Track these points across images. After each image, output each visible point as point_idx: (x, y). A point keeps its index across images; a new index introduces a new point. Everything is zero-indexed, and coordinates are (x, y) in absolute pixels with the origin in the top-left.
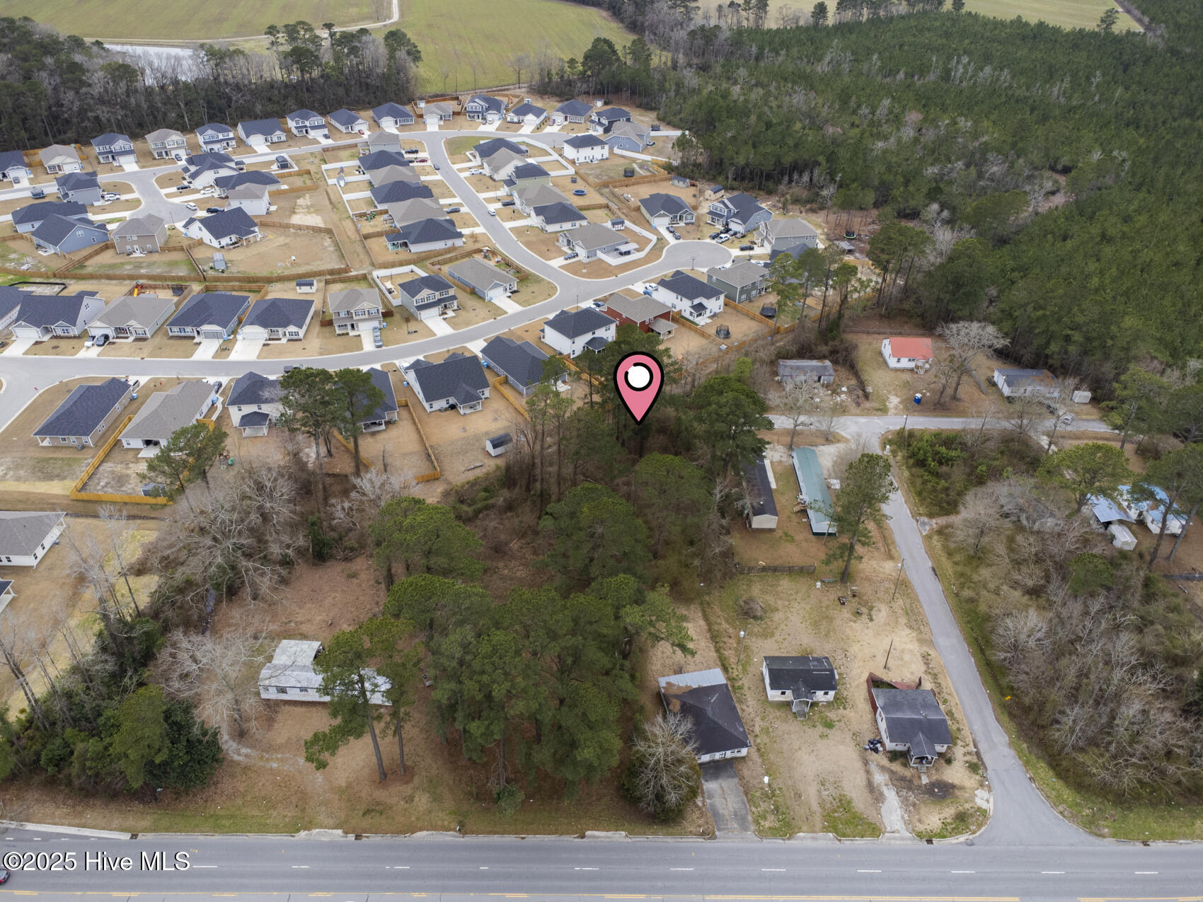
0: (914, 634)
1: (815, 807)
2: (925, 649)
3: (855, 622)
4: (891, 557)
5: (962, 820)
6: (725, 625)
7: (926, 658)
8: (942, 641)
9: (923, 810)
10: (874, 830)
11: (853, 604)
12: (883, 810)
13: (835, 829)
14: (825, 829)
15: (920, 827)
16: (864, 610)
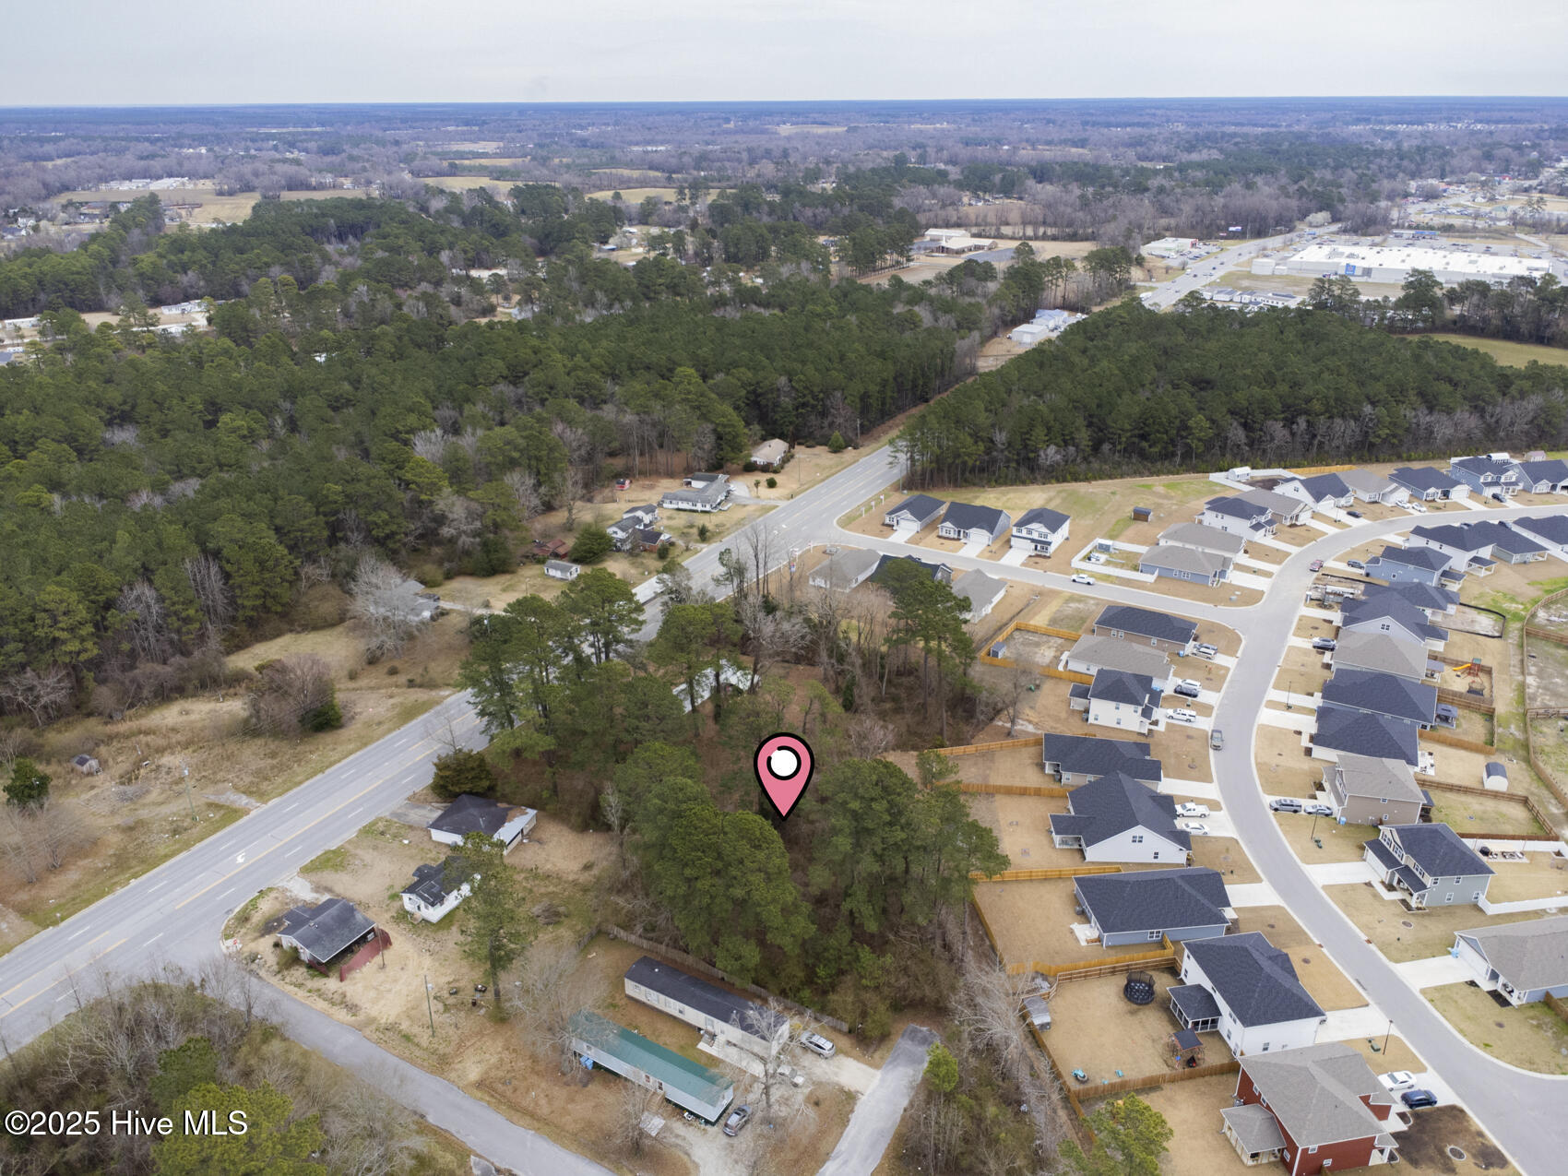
0: (383, 1021)
1: (359, 852)
2: (361, 1017)
3: (449, 983)
4: (480, 1085)
5: (244, 918)
6: (551, 889)
7: (352, 1008)
8: (350, 1038)
9: (278, 906)
10: (307, 870)
11: (468, 996)
12: (308, 885)
13: (334, 852)
14: (342, 847)
15: (273, 895)
16: (452, 1000)
